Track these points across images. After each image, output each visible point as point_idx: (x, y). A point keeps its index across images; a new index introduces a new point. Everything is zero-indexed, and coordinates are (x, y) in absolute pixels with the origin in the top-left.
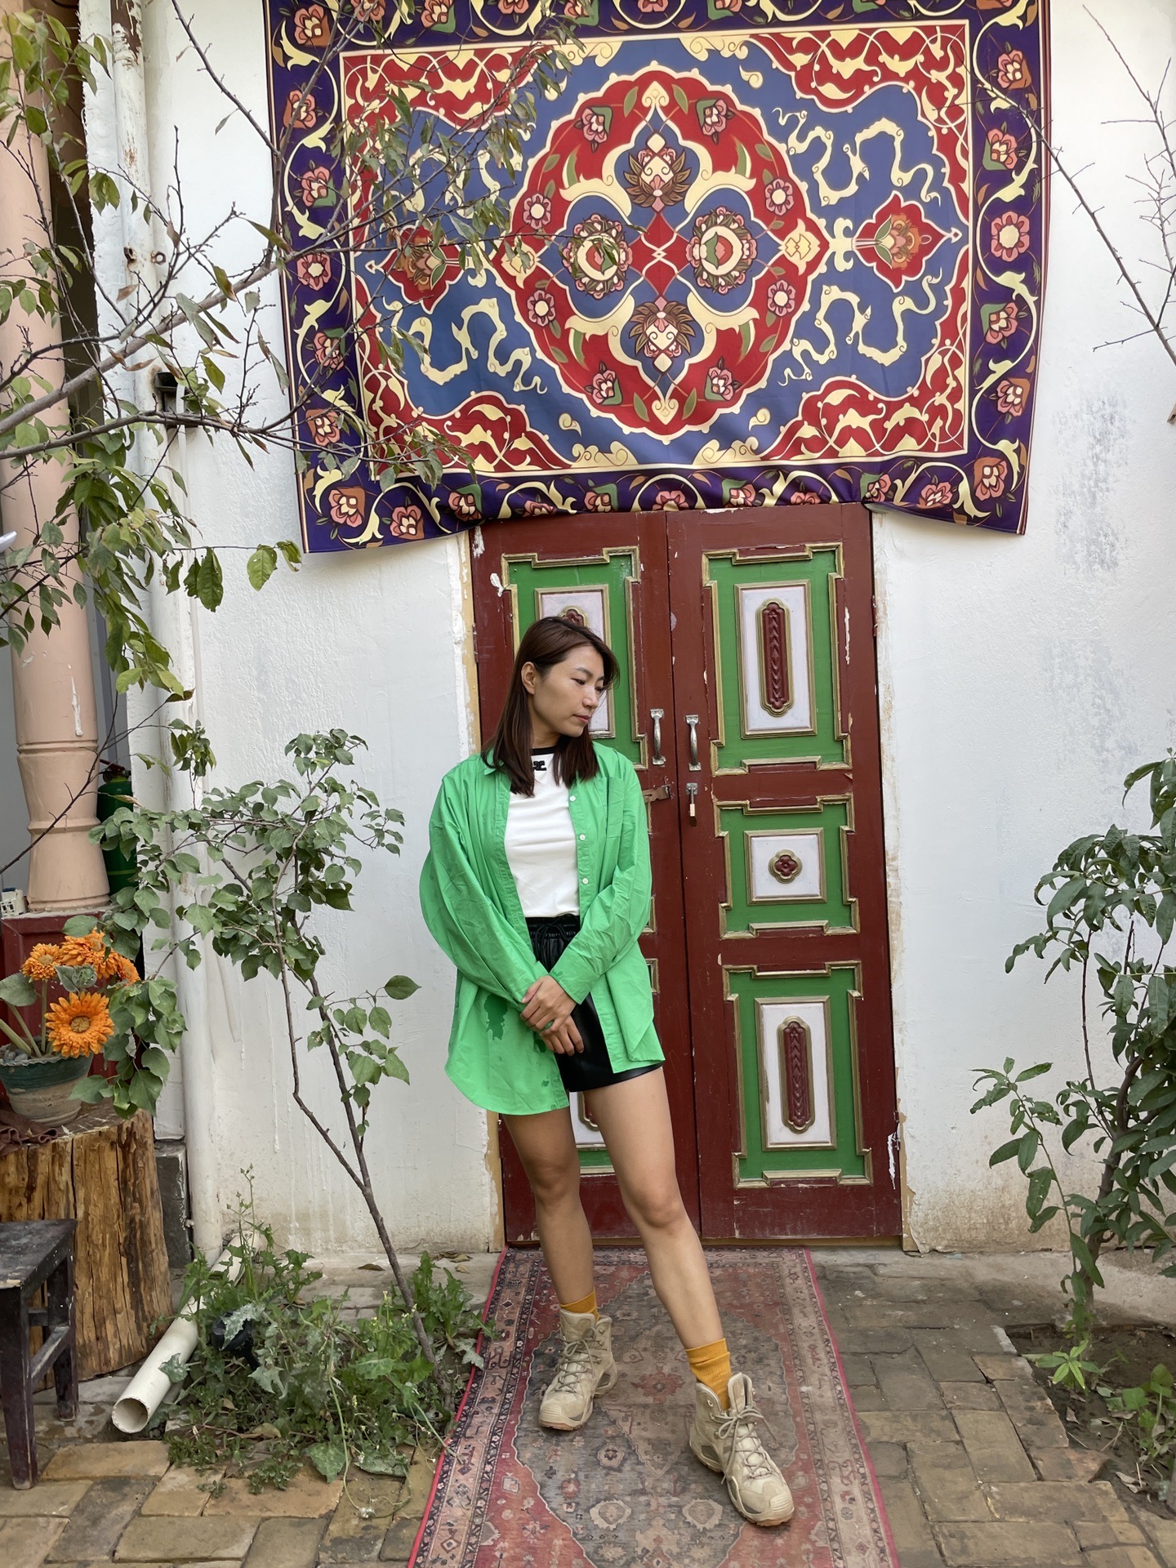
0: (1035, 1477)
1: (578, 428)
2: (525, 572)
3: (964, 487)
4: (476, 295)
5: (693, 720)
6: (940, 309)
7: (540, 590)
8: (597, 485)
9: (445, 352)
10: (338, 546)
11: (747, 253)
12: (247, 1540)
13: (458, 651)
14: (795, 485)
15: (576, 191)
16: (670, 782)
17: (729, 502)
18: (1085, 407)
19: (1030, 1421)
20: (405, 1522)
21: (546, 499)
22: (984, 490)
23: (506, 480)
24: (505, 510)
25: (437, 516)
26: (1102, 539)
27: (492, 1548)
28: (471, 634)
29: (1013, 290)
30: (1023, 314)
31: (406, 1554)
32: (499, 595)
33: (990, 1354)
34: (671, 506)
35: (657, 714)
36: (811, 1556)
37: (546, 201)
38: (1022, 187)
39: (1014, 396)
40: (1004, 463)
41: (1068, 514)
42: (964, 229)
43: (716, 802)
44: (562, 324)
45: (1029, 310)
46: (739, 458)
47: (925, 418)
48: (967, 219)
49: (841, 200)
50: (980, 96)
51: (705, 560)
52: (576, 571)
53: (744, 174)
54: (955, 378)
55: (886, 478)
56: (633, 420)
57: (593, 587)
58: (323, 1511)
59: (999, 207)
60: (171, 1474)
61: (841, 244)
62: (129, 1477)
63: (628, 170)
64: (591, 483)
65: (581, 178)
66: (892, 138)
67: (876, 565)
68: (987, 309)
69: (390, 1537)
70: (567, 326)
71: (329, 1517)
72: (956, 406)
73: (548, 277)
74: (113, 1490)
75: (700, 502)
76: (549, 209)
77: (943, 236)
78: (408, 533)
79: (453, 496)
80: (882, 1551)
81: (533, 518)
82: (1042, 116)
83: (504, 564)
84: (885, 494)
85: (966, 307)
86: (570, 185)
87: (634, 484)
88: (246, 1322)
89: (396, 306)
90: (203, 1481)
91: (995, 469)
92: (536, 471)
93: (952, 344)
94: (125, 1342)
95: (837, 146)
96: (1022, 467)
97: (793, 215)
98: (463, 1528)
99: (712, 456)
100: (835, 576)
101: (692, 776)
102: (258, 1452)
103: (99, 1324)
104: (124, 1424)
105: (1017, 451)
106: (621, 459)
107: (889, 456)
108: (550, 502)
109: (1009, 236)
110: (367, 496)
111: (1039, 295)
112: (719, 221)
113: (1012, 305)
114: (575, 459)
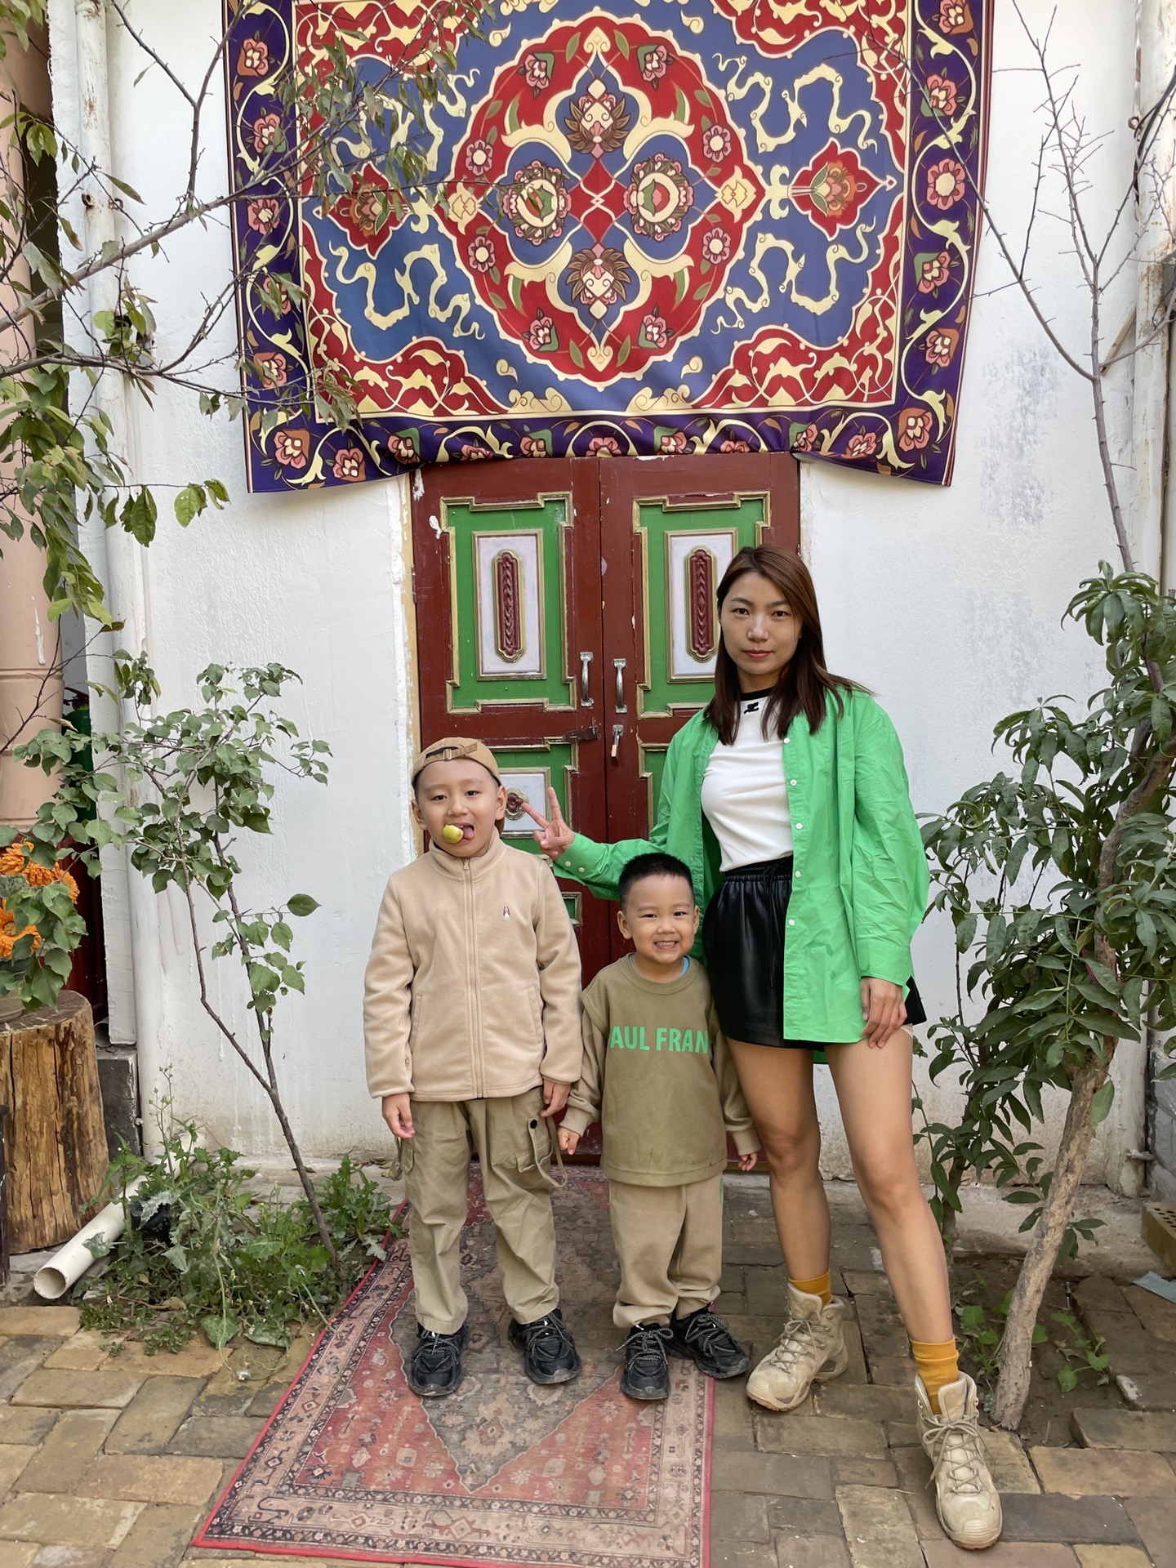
0: (866, 1380)
1: (515, 375)
2: (463, 515)
3: (888, 438)
4: (418, 241)
5: (620, 664)
6: (873, 258)
7: (477, 533)
8: (532, 430)
9: (388, 298)
10: (281, 487)
11: (684, 200)
12: (131, 1393)
13: (397, 591)
14: (725, 434)
15: (517, 137)
16: (597, 723)
17: (660, 449)
18: (1016, 359)
19: (877, 1332)
20: (277, 1386)
21: (483, 444)
22: (908, 441)
23: (445, 424)
24: (443, 454)
25: (377, 459)
26: (1028, 491)
27: (346, 1411)
28: (410, 575)
29: (947, 239)
30: (955, 263)
31: (269, 1412)
32: (438, 537)
33: (860, 1272)
34: (604, 452)
35: (586, 657)
36: (633, 1433)
37: (488, 147)
38: (960, 133)
39: (942, 346)
40: (929, 414)
41: (995, 466)
42: (900, 176)
43: (640, 742)
44: (502, 271)
45: (961, 259)
46: (671, 405)
47: (853, 368)
48: (903, 167)
49: (779, 147)
50: (921, 42)
51: (636, 506)
52: (512, 515)
53: (682, 120)
54: (886, 328)
55: (813, 427)
56: (568, 366)
57: (527, 531)
58: (206, 1373)
59: (936, 155)
60: (79, 1335)
61: (777, 191)
62: (42, 1336)
63: (569, 116)
64: (526, 429)
65: (523, 124)
66: (831, 84)
67: (802, 515)
68: (920, 258)
69: (259, 1398)
70: (506, 273)
71: (209, 1378)
72: (886, 356)
73: (489, 223)
74: (24, 1346)
75: (632, 449)
76: (490, 155)
77: (878, 184)
78: (350, 474)
79: (392, 439)
80: (700, 1433)
81: (470, 462)
82: (983, 64)
83: (443, 507)
84: (812, 444)
85: (899, 256)
86: (512, 131)
87: (568, 430)
88: (161, 1206)
89: (343, 252)
90: (105, 1342)
91: (920, 420)
92: (474, 416)
93: (883, 294)
94: (60, 1221)
95: (776, 92)
96: (948, 418)
97: (731, 160)
98: (326, 1393)
99: (645, 403)
100: (762, 524)
101: (618, 718)
102: (160, 1321)
103: (36, 1203)
104: (45, 1290)
105: (944, 402)
106: (556, 405)
107: (818, 405)
108: (488, 447)
109: (945, 184)
110: (312, 438)
111: (972, 244)
112: (656, 168)
113: (945, 254)
114: (511, 405)
